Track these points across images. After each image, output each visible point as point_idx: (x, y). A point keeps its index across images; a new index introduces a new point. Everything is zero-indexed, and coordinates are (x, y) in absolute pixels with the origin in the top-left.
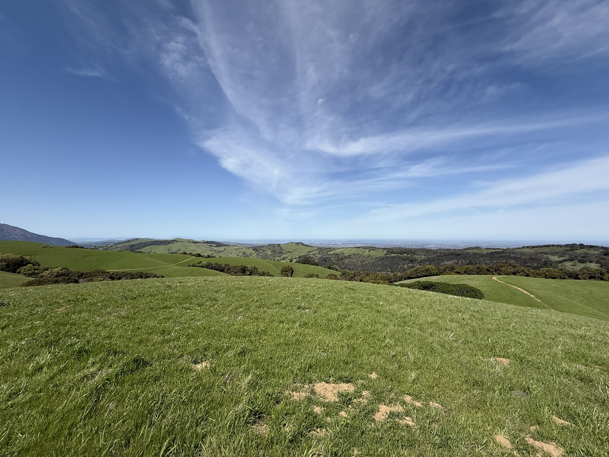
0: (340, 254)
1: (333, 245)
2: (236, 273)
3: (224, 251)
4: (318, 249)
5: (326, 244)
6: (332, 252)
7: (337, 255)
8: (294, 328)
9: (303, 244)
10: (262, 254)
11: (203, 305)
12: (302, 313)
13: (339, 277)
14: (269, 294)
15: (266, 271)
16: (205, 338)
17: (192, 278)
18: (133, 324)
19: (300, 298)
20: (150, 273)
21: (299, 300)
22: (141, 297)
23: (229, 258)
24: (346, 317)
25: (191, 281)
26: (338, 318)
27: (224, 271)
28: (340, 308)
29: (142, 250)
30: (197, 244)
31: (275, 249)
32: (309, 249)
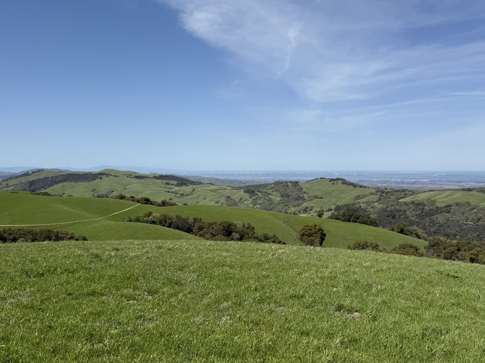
0: (426, 203)
1: (410, 184)
2: (213, 236)
3: (192, 193)
4: (378, 191)
5: (394, 182)
6: (408, 199)
7: (419, 204)
8: (330, 348)
9: (344, 182)
10: (262, 200)
11: (156, 292)
12: (347, 319)
13: (422, 250)
14: (279, 277)
15: (270, 234)
16: (162, 353)
17: (136, 242)
18: (41, 320)
19: (341, 290)
20: (64, 232)
21: (338, 292)
22: (52, 273)
23: (200, 206)
24: (441, 333)
25: (134, 247)
26: (424, 335)
27: (192, 231)
28: (427, 315)
29: (48, 190)
30: (143, 180)
31: (288, 190)
32: (357, 192)
